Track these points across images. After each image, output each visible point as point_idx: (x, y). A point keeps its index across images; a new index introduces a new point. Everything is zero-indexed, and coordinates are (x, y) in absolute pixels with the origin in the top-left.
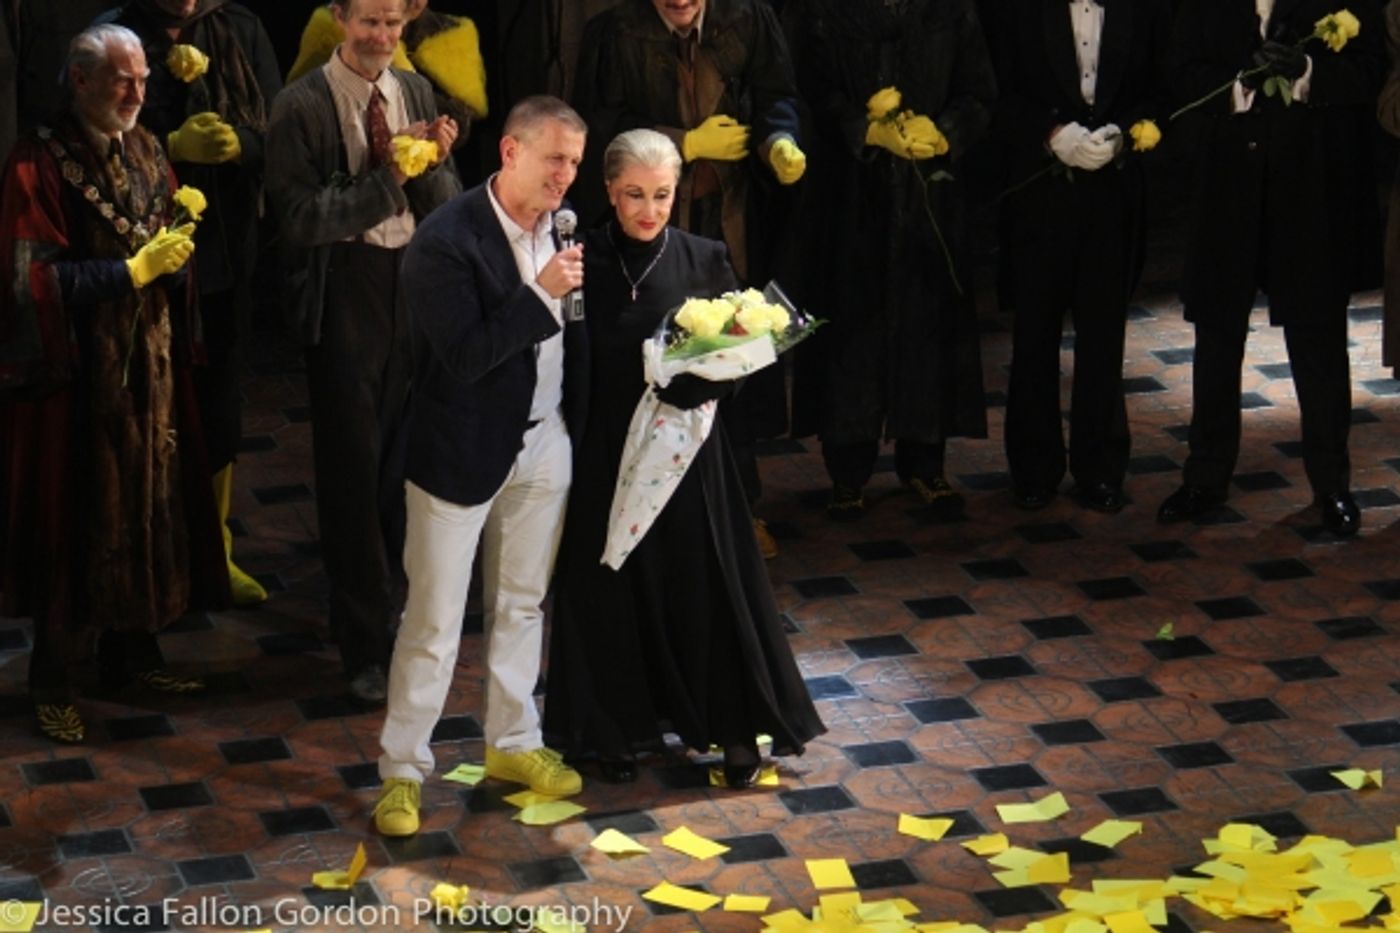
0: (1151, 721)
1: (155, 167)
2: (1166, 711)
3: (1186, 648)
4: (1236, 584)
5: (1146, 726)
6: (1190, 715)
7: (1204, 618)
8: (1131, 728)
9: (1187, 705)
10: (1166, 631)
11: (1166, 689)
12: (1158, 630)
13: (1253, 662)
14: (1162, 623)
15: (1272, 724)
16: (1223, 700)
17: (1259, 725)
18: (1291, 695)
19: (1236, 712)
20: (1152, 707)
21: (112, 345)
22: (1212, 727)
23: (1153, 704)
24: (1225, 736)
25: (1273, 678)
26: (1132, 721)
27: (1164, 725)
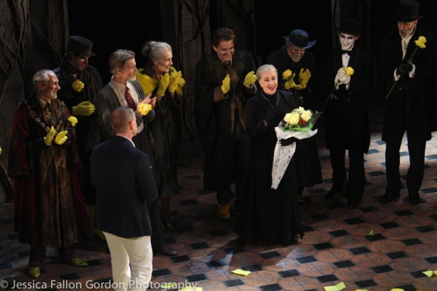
0: (368, 259)
1: (60, 111)
2: (373, 256)
3: (378, 237)
4: (391, 218)
5: (367, 261)
6: (380, 257)
7: (382, 228)
8: (363, 262)
9: (379, 255)
10: (371, 233)
11: (372, 250)
12: (369, 233)
13: (397, 240)
14: (370, 230)
15: (404, 259)
16: (389, 252)
17: (401, 259)
18: (409, 250)
19: (394, 255)
20: (368, 255)
21: (45, 164)
22: (386, 260)
23: (369, 255)
24: (391, 263)
25: (403, 245)
26: (363, 260)
27: (372, 260)
